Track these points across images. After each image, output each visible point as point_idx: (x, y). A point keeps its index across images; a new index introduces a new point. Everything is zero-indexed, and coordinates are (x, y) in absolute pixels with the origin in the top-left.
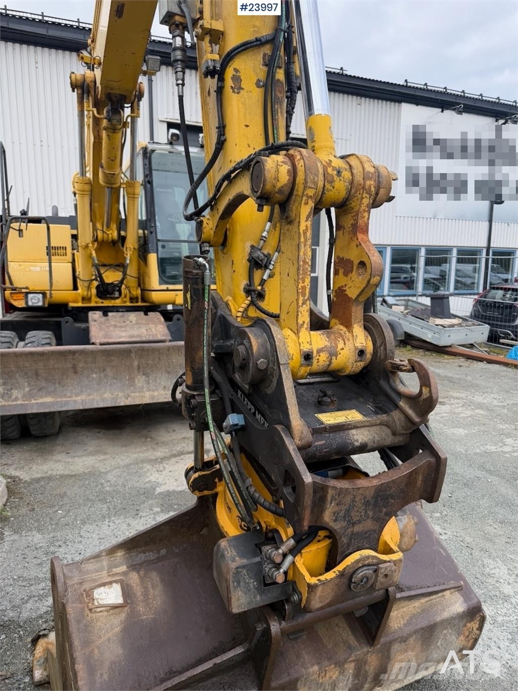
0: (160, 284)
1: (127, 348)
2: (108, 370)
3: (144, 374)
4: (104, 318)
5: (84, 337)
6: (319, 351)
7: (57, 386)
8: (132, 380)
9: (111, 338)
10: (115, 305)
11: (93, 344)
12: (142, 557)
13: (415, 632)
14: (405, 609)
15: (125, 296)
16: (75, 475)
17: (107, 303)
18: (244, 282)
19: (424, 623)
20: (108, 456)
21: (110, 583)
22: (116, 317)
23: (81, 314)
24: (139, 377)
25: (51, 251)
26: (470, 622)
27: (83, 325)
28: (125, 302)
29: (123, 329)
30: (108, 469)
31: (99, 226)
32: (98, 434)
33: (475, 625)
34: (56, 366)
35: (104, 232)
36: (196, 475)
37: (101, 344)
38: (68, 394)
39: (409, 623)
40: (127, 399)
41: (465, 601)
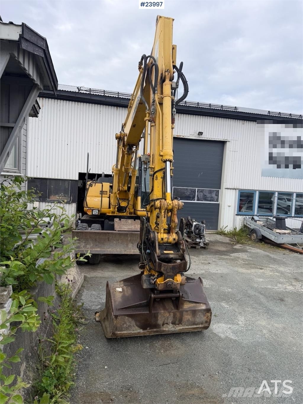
0: (141, 208)
1: (127, 233)
2: (120, 240)
3: (132, 243)
4: (120, 221)
5: (112, 228)
6: (165, 238)
7: (102, 245)
8: (127, 245)
9: (121, 229)
10: (124, 215)
11: (115, 230)
12: (127, 284)
13: (190, 310)
14: (189, 305)
15: (128, 212)
16: (105, 277)
17: (121, 214)
18: (155, 221)
19: (193, 309)
20: (117, 273)
21: (120, 287)
22: (124, 221)
23: (112, 218)
24: (130, 244)
25: (102, 192)
26: (207, 313)
27: (112, 223)
28: (128, 214)
29: (126, 226)
30: (116, 277)
31: (121, 185)
32: (113, 266)
33: (209, 314)
34: (102, 238)
35: (122, 187)
36: (141, 265)
37: (118, 231)
38: (105, 248)
39: (189, 308)
40: (125, 252)
41: (206, 307)
